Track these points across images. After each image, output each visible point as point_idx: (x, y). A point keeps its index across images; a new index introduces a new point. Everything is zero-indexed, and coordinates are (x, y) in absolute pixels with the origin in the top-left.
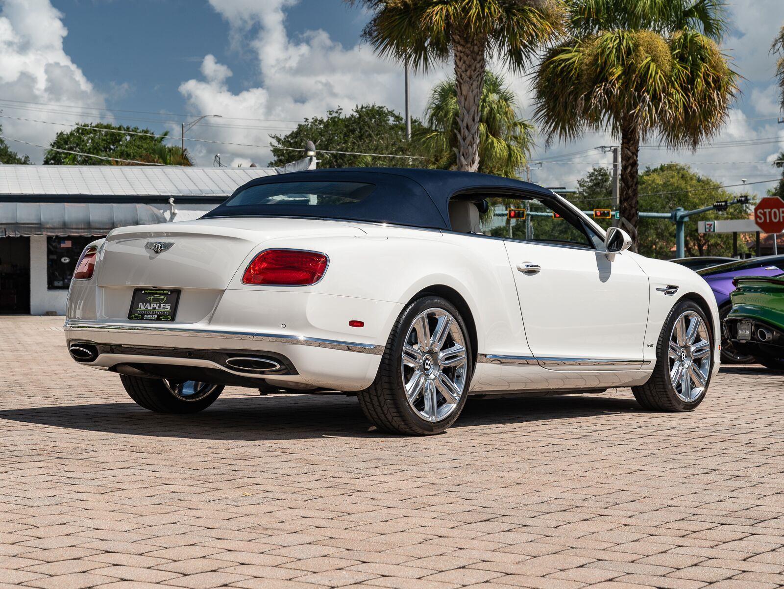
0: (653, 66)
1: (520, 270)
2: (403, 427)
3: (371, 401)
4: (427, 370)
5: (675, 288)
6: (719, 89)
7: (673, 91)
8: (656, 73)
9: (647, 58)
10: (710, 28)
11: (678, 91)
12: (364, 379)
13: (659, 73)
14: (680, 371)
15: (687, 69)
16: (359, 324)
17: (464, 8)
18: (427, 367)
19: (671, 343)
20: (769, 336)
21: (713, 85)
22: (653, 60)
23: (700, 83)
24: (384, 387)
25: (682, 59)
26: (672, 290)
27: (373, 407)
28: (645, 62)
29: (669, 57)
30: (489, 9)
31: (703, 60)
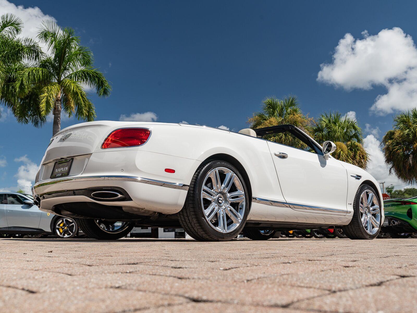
0: (342, 152)
1: (276, 155)
2: (205, 236)
3: (185, 220)
4: (220, 203)
5: (360, 176)
6: (364, 159)
7: (349, 160)
8: (343, 154)
9: (339, 150)
10: (359, 141)
11: (350, 159)
12: (176, 205)
13: (344, 154)
14: (366, 219)
15: (352, 152)
16: (172, 171)
17: (280, 138)
18: (220, 201)
19: (360, 204)
20: (396, 223)
21: (362, 158)
22: (341, 150)
23: (358, 157)
24: (191, 211)
25: (351, 150)
26: (359, 178)
27: (187, 224)
28: (339, 151)
29: (347, 149)
30: (288, 137)
31: (358, 150)
